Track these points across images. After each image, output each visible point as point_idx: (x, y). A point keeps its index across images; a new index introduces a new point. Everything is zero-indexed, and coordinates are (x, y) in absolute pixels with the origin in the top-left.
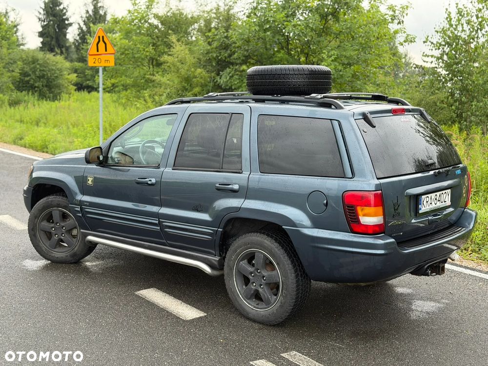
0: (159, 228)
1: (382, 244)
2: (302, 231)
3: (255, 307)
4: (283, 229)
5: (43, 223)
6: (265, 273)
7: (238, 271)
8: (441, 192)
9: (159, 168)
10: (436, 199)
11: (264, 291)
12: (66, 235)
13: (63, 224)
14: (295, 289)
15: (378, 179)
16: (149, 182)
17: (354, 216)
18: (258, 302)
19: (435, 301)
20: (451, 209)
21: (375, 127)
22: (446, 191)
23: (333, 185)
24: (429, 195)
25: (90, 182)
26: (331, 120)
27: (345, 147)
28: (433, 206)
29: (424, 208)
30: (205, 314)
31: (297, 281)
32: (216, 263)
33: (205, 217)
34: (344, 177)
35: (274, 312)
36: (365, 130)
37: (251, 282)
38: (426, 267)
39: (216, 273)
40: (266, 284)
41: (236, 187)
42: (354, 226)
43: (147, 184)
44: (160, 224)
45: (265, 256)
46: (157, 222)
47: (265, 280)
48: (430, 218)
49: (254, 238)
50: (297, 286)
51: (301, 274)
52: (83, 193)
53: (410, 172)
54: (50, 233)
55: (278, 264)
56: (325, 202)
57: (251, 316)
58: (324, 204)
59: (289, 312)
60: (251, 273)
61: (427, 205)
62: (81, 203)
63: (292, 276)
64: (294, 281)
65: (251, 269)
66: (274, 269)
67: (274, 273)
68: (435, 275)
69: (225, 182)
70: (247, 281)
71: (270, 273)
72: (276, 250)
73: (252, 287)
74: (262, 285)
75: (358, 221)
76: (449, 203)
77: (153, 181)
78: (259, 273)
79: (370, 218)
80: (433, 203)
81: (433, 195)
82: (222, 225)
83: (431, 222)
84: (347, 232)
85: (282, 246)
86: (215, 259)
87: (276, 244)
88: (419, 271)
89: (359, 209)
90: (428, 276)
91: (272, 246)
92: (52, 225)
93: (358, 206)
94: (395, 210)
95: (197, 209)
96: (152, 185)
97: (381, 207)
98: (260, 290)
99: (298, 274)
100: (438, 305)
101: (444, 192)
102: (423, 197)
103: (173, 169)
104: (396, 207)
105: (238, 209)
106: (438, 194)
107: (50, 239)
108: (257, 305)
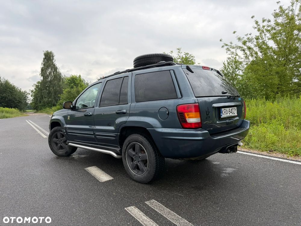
0: (94, 136)
1: (200, 134)
2: (156, 130)
3: (136, 174)
4: (147, 130)
5: (54, 139)
6: (140, 155)
7: (128, 155)
8: (232, 108)
9: (94, 107)
10: (229, 111)
11: (141, 165)
12: (63, 144)
13: (61, 139)
14: (155, 163)
15: (196, 97)
16: (89, 115)
17: (184, 119)
18: (138, 171)
19: (232, 167)
20: (237, 118)
21: (193, 72)
22: (234, 108)
23: (171, 103)
24: (226, 109)
25: (69, 118)
26: (169, 70)
27: (177, 82)
28: (228, 115)
29: (224, 115)
30: (113, 178)
31: (156, 159)
32: (119, 151)
33: (112, 128)
34: (177, 98)
35: (145, 176)
36: (188, 73)
37: (134, 160)
38: (227, 148)
39: (119, 157)
40: (141, 161)
41: (125, 111)
42: (184, 124)
43: (88, 115)
44: (94, 134)
45: (140, 145)
46: (93, 133)
47: (140, 159)
48: (227, 121)
49: (134, 136)
50: (156, 161)
51: (158, 154)
52: (67, 124)
53: (214, 95)
54: (57, 143)
55: (146, 149)
56: (167, 112)
57: (135, 179)
58: (167, 114)
59: (153, 176)
60: (134, 155)
61: (225, 114)
62: (66, 128)
63: (153, 155)
64: (155, 158)
65: (134, 153)
66: (145, 152)
67: (144, 154)
68: (232, 153)
69: (120, 109)
70: (132, 160)
71: (143, 155)
72: (145, 142)
73: (135, 163)
74: (139, 162)
75: (186, 121)
76: (236, 114)
77: (91, 113)
78: (138, 155)
79: (193, 119)
80: (228, 113)
81: (228, 109)
82: (119, 131)
83: (227, 123)
84: (180, 128)
85: (148, 140)
86: (118, 149)
87: (145, 139)
88: (223, 151)
89: (186, 114)
90: (229, 153)
91: (143, 140)
92: (58, 140)
93: (185, 112)
94: (207, 114)
95: (109, 125)
96: (90, 115)
97: (199, 113)
98: (139, 164)
99: (157, 155)
100: (234, 169)
101: (233, 108)
102: (223, 109)
103: (99, 107)
104: (208, 113)
105: (126, 122)
106: (230, 108)
107: (57, 146)
108: (137, 172)
